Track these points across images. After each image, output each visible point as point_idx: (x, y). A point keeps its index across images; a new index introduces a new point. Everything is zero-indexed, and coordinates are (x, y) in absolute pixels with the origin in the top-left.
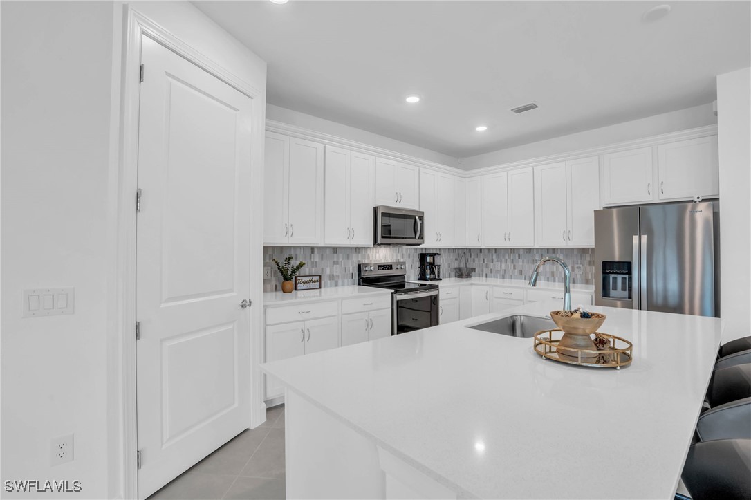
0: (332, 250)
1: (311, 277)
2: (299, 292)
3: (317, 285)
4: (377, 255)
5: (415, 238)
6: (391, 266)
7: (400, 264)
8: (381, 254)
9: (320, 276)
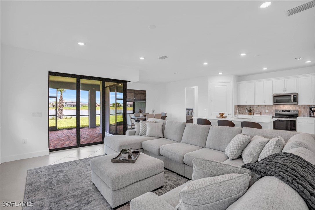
1: (258, 112)
2: (255, 115)
3: (260, 114)
4: (284, 107)
5: (291, 102)
6: (289, 111)
7: (294, 110)
8: (286, 107)
9: (261, 112)
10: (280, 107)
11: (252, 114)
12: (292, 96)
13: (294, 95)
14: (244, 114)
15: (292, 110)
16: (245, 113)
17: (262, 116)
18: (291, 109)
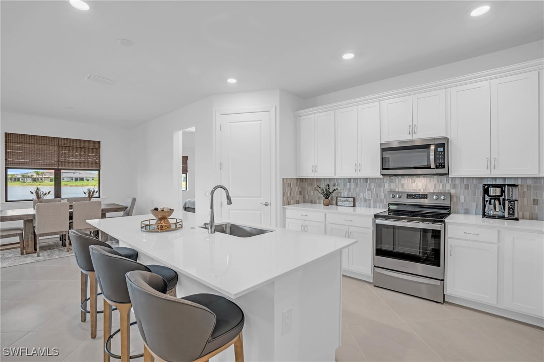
0: (364, 180)
1: (347, 199)
2: (339, 207)
3: (352, 204)
4: (414, 185)
5: (430, 168)
6: (425, 196)
7: (438, 195)
8: (420, 184)
9: (354, 198)
10: (403, 185)
11: (334, 202)
12: (432, 147)
13: (437, 146)
14: (315, 203)
15: (433, 194)
16: (317, 201)
17: (357, 208)
18: (432, 191)
